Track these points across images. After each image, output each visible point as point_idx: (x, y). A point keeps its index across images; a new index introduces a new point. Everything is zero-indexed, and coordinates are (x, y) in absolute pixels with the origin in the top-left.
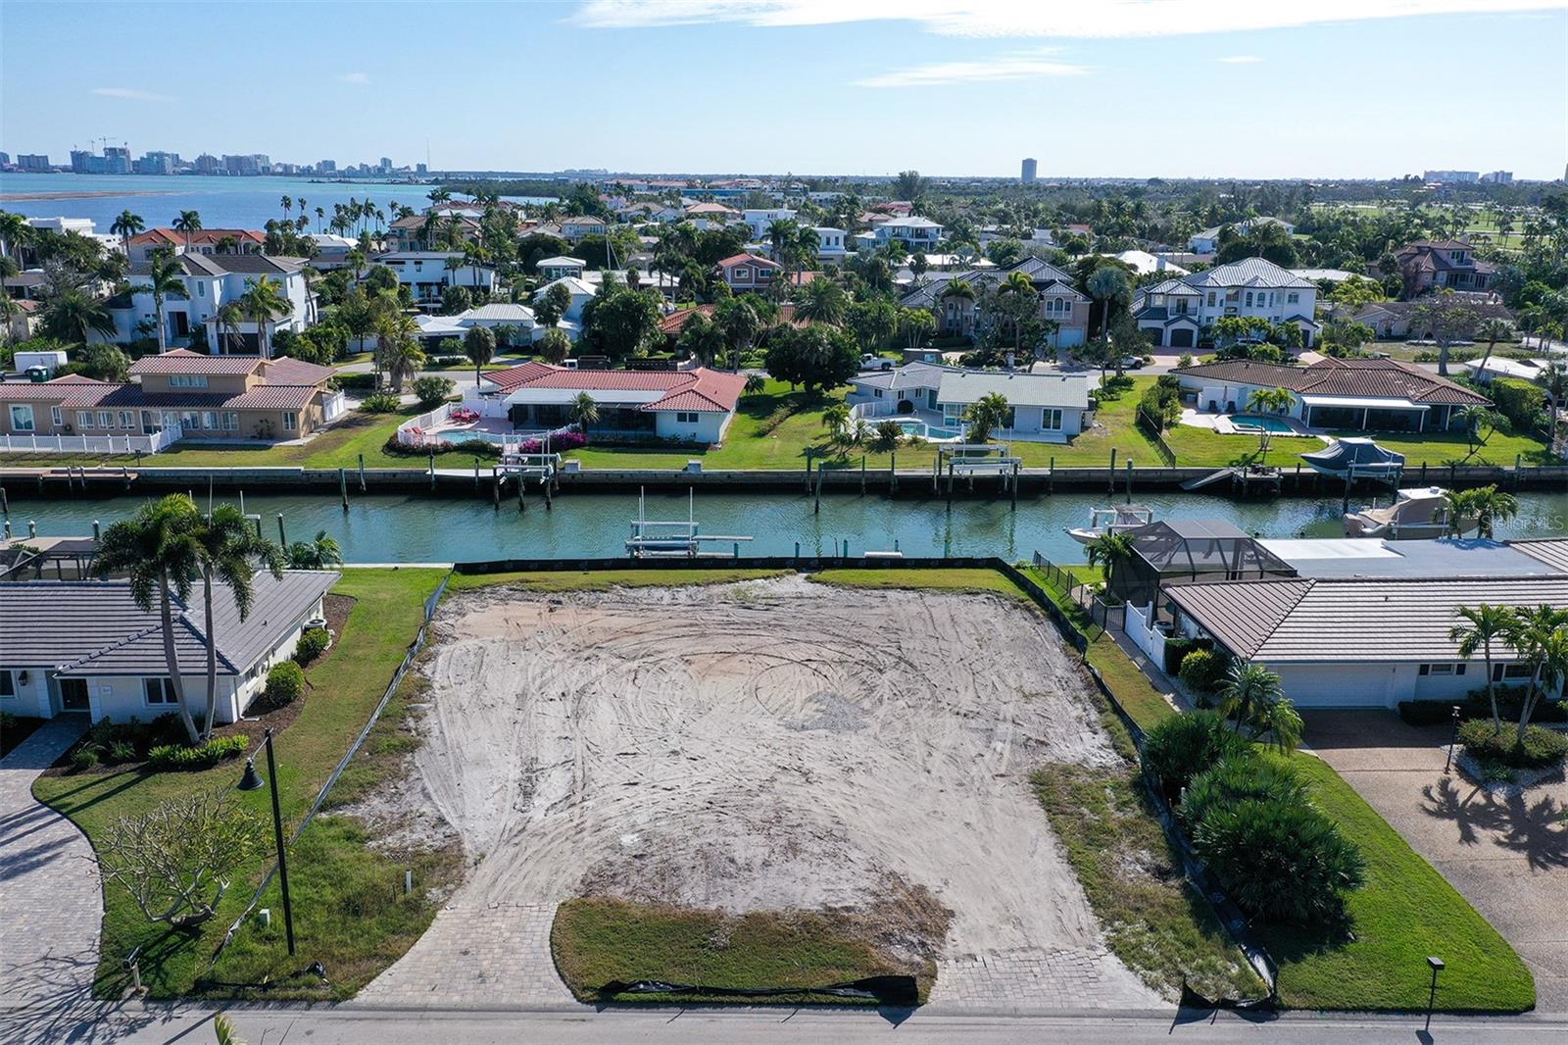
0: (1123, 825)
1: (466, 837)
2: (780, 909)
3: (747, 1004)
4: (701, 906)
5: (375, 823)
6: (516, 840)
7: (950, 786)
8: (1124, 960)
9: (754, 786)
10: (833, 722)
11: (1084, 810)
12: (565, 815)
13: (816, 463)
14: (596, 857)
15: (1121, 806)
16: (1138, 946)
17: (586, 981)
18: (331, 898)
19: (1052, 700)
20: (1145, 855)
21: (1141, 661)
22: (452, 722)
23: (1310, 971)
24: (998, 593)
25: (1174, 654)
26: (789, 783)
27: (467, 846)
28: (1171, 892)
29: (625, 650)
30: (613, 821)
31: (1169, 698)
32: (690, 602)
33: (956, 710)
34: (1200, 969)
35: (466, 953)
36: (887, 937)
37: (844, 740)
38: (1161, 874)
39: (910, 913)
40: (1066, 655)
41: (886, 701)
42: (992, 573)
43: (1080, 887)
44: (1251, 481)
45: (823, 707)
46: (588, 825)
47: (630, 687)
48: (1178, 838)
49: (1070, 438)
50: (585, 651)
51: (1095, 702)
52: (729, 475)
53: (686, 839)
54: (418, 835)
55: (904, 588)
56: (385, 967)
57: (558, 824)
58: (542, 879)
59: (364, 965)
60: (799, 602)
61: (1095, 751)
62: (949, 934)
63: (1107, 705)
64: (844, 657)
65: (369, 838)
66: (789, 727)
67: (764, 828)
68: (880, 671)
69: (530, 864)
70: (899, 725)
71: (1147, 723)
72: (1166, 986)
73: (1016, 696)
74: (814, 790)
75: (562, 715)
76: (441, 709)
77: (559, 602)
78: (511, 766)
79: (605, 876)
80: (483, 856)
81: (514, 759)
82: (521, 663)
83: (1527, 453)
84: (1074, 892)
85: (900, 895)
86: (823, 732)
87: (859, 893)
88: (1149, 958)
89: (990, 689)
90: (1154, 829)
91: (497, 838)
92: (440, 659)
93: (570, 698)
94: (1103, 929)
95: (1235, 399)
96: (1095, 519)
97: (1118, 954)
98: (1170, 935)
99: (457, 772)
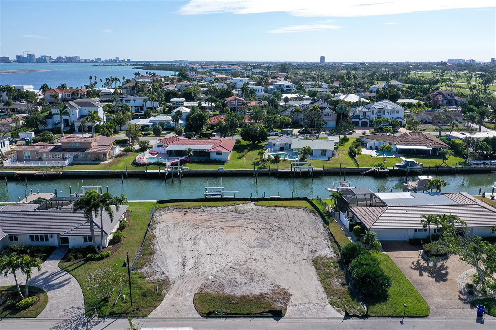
0: (335, 272)
1: (170, 277)
2: (249, 294)
3: (242, 317)
4: (230, 293)
5: (146, 273)
6: (182, 278)
7: (291, 263)
8: (332, 306)
9: (242, 263)
10: (262, 245)
11: (325, 268)
12: (194, 271)
13: (257, 168)
14: (203, 282)
15: (335, 267)
16: (336, 302)
17: (203, 312)
18: (139, 293)
19: (319, 239)
20: (340, 280)
21: (343, 228)
22: (162, 246)
23: (377, 308)
24: (306, 208)
25: (351, 226)
26: (250, 262)
27: (170, 279)
28: (345, 289)
29: (206, 226)
30: (206, 273)
31: (349, 238)
32: (223, 212)
33: (294, 242)
34: (350, 307)
35: (173, 305)
36: (275, 301)
37: (265, 250)
38: (343, 285)
39: (281, 295)
40: (324, 226)
41: (275, 240)
42: (305, 202)
43: (323, 288)
44: (380, 172)
45: (259, 241)
46: (200, 273)
47: (208, 236)
48: (348, 276)
49: (329, 158)
50: (195, 226)
51: (330, 239)
52: (231, 171)
53: (225, 277)
54: (157, 277)
55: (281, 207)
56: (154, 309)
57: (192, 273)
58: (190, 287)
59: (149, 308)
60: (252, 211)
61: (329, 253)
62: (290, 300)
63: (333, 240)
64: (264, 227)
65: (146, 277)
66: (250, 247)
67: (245, 274)
68: (274, 231)
69: (187, 283)
70: (279, 246)
71: (343, 245)
72: (342, 312)
73: (310, 238)
74: (257, 264)
75: (191, 244)
76: (159, 243)
77: (187, 212)
78: (179, 258)
79: (205, 286)
80: (175, 282)
81: (180, 256)
82: (178, 230)
83: (460, 162)
84: (321, 289)
85: (278, 290)
86: (259, 248)
87: (268, 290)
88: (338, 305)
89: (303, 236)
90: (342, 273)
91: (177, 277)
92: (157, 229)
93: (192, 239)
94: (328, 298)
95: (377, 146)
96: (334, 185)
97: (331, 304)
98: (344, 300)
99: (165, 260)
